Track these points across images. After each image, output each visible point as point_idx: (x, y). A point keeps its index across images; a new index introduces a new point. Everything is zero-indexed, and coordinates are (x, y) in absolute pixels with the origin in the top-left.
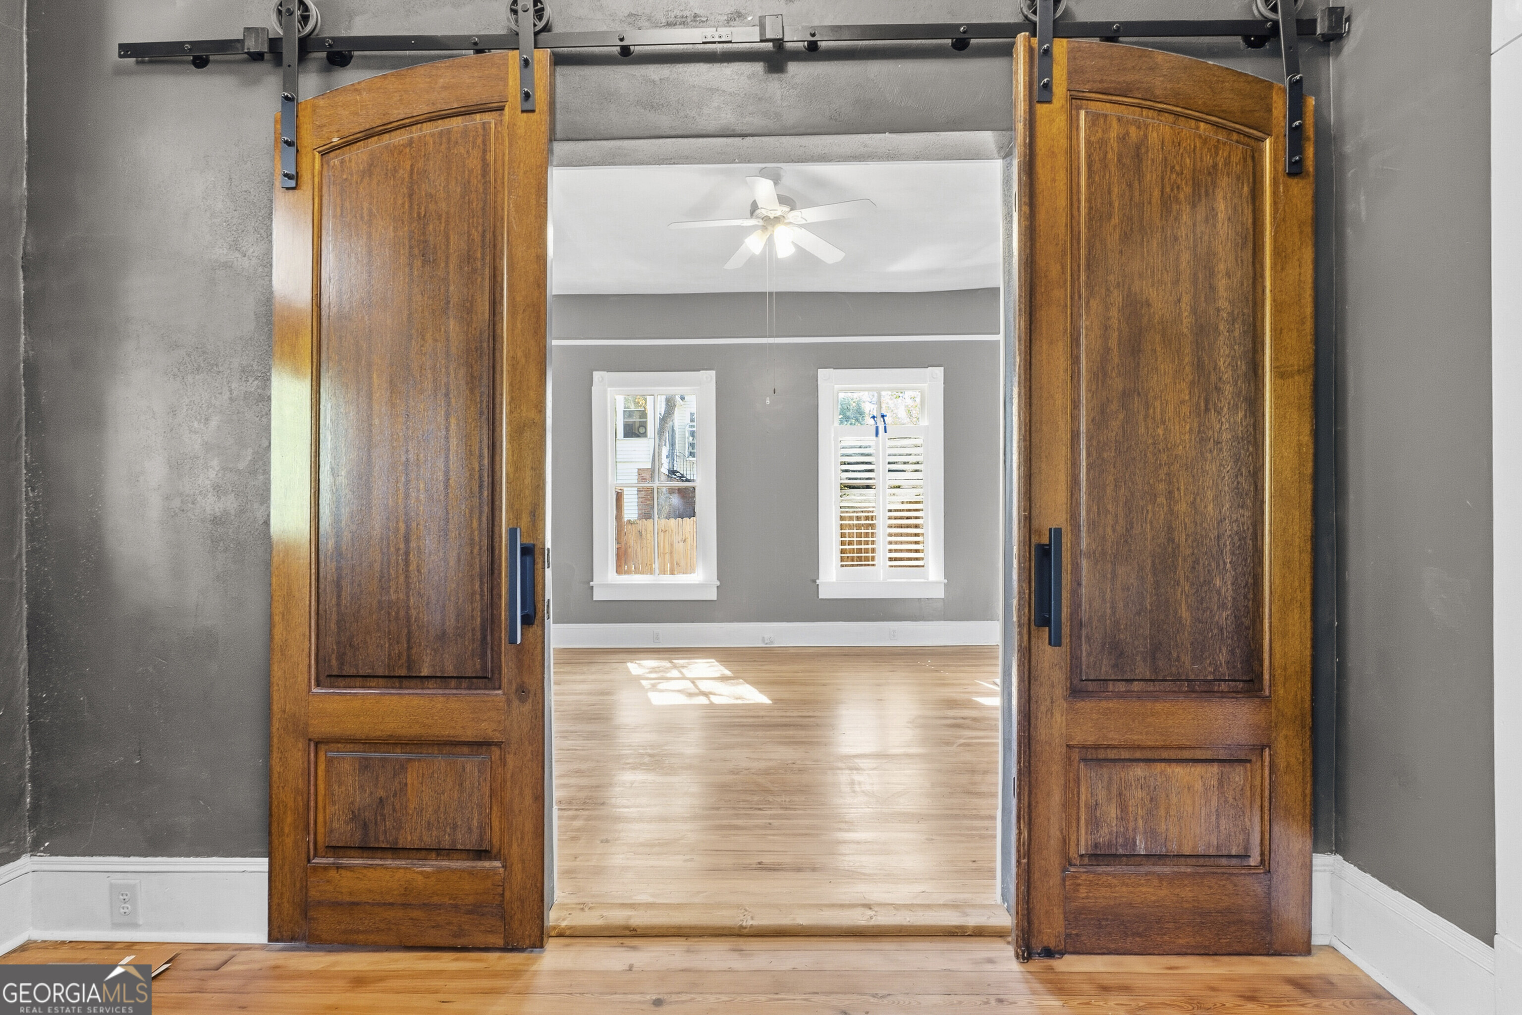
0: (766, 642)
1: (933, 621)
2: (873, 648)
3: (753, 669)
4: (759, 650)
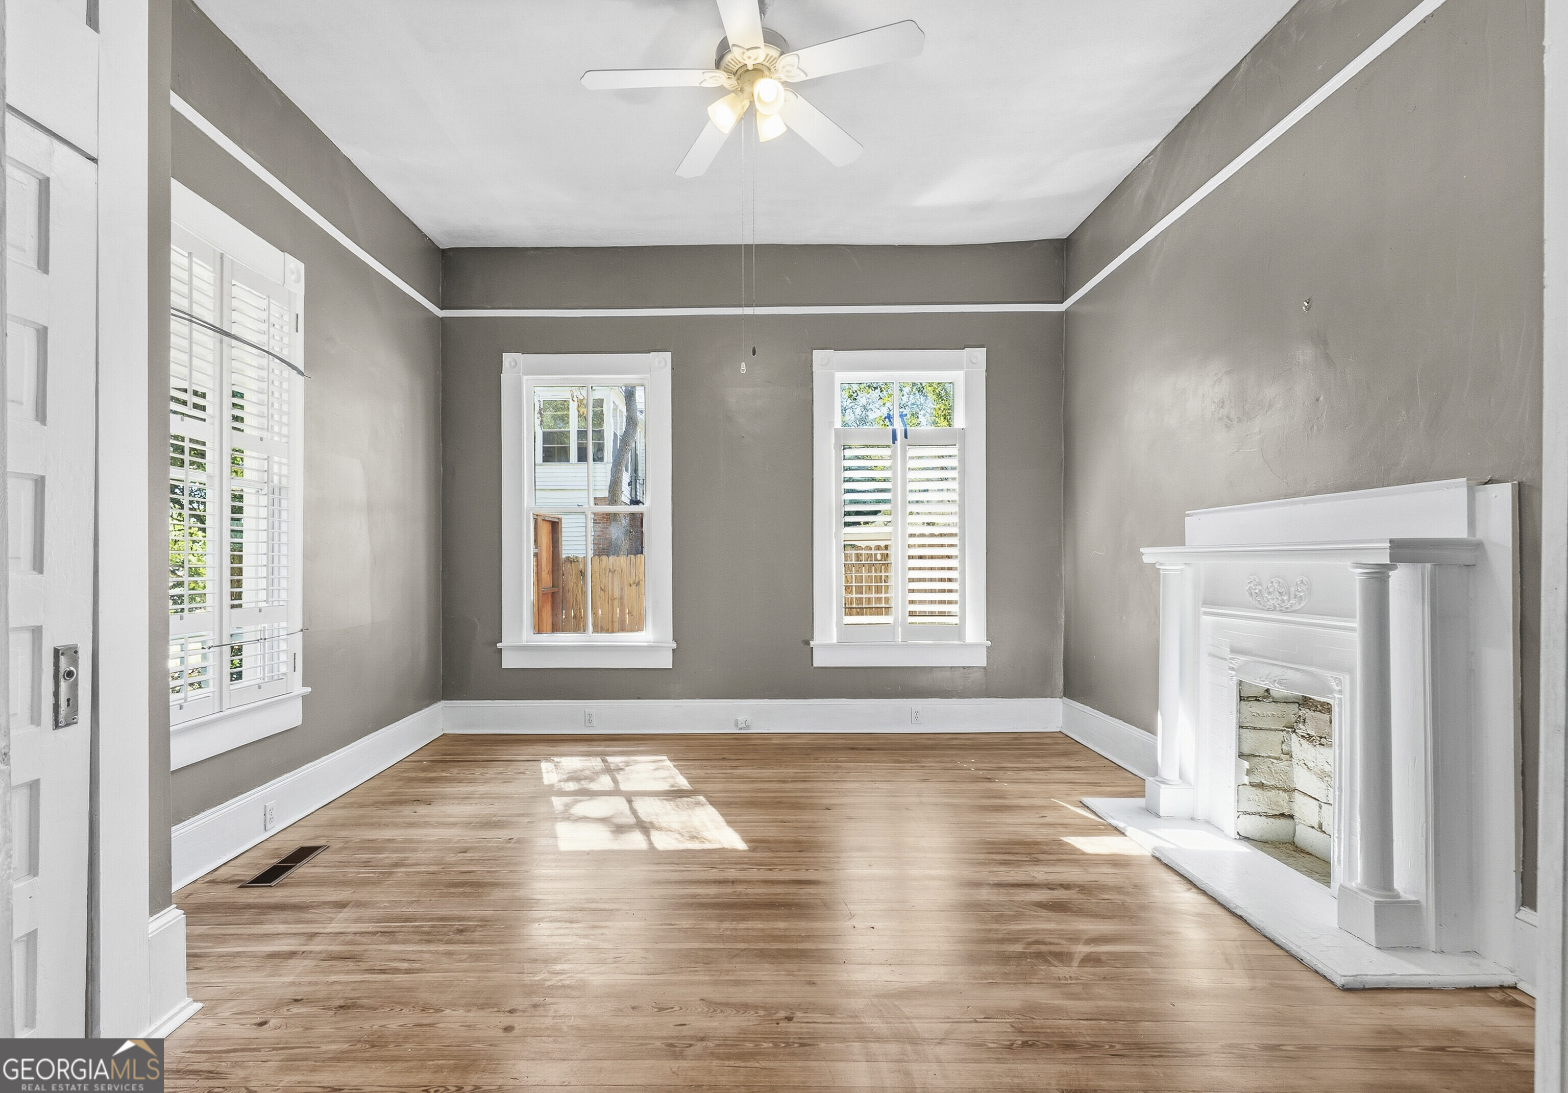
0: (741, 726)
1: (971, 698)
2: (889, 736)
3: (721, 775)
4: (730, 739)
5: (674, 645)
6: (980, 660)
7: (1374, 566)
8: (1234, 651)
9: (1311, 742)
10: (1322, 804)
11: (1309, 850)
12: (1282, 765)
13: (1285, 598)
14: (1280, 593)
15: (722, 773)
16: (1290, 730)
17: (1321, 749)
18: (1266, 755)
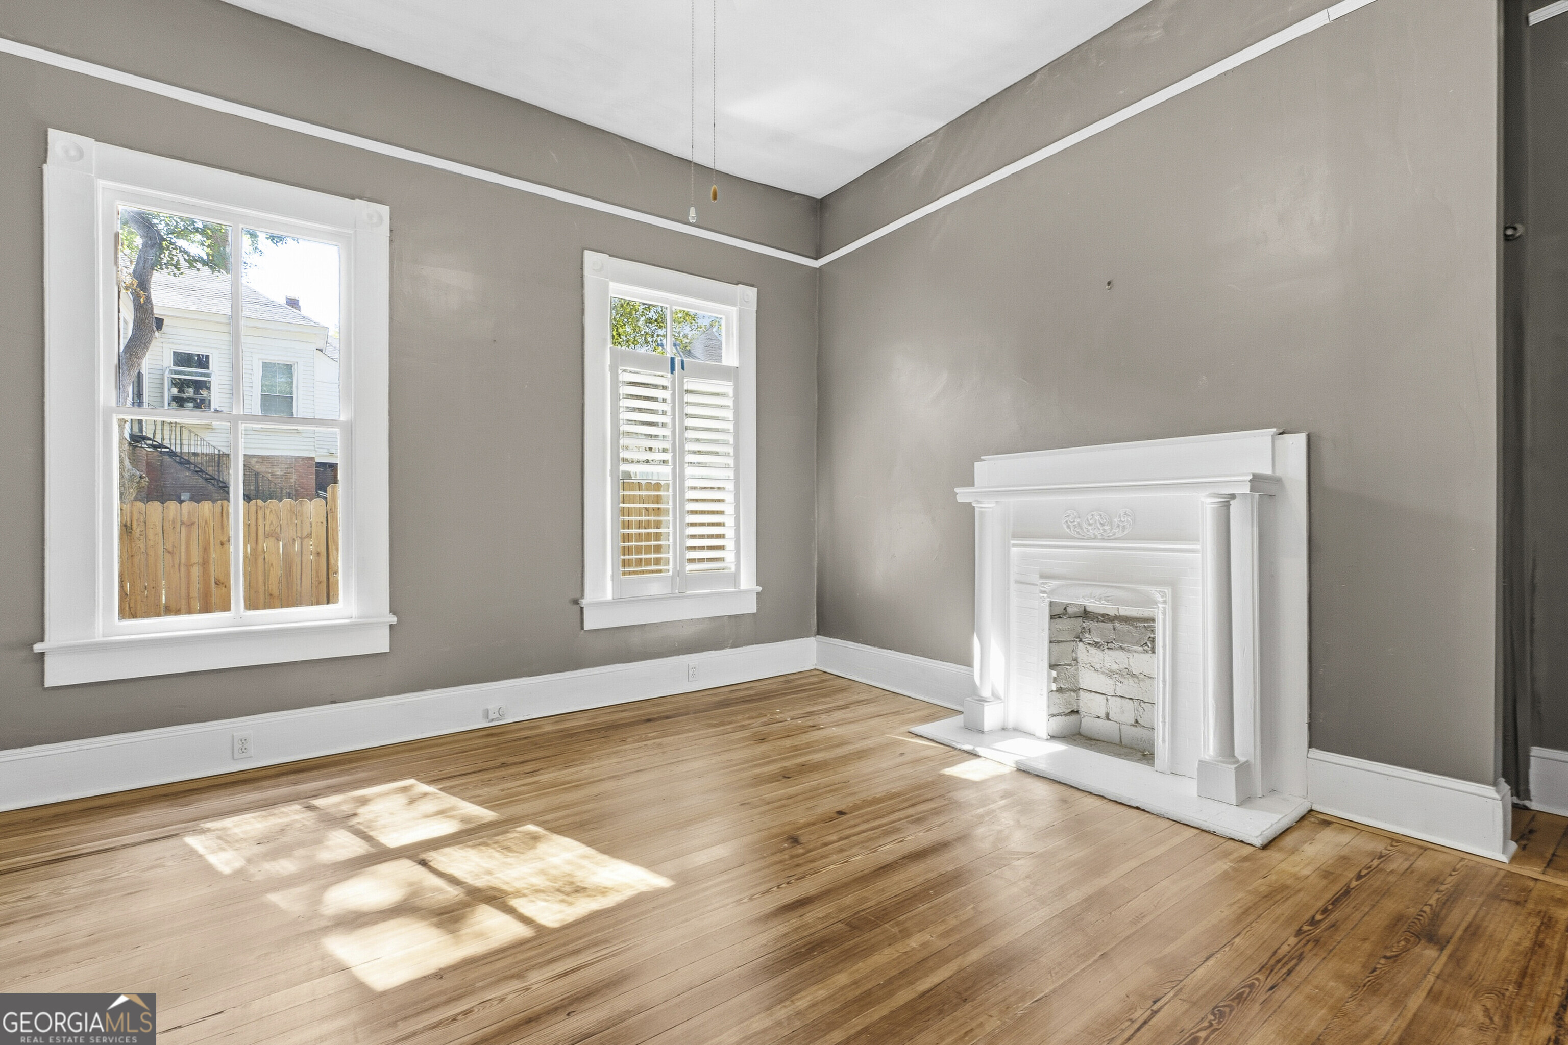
0: (492, 716)
1: (742, 646)
2: (674, 699)
3: (522, 788)
4: (479, 737)
5: (394, 620)
6: (750, 606)
7: (1226, 496)
8: (1042, 576)
9: (1099, 647)
10: (1109, 697)
11: (1097, 737)
12: (1072, 670)
13: (1106, 528)
14: (1101, 523)
15: (524, 785)
16: (1077, 640)
17: (1111, 652)
18: (1063, 663)
